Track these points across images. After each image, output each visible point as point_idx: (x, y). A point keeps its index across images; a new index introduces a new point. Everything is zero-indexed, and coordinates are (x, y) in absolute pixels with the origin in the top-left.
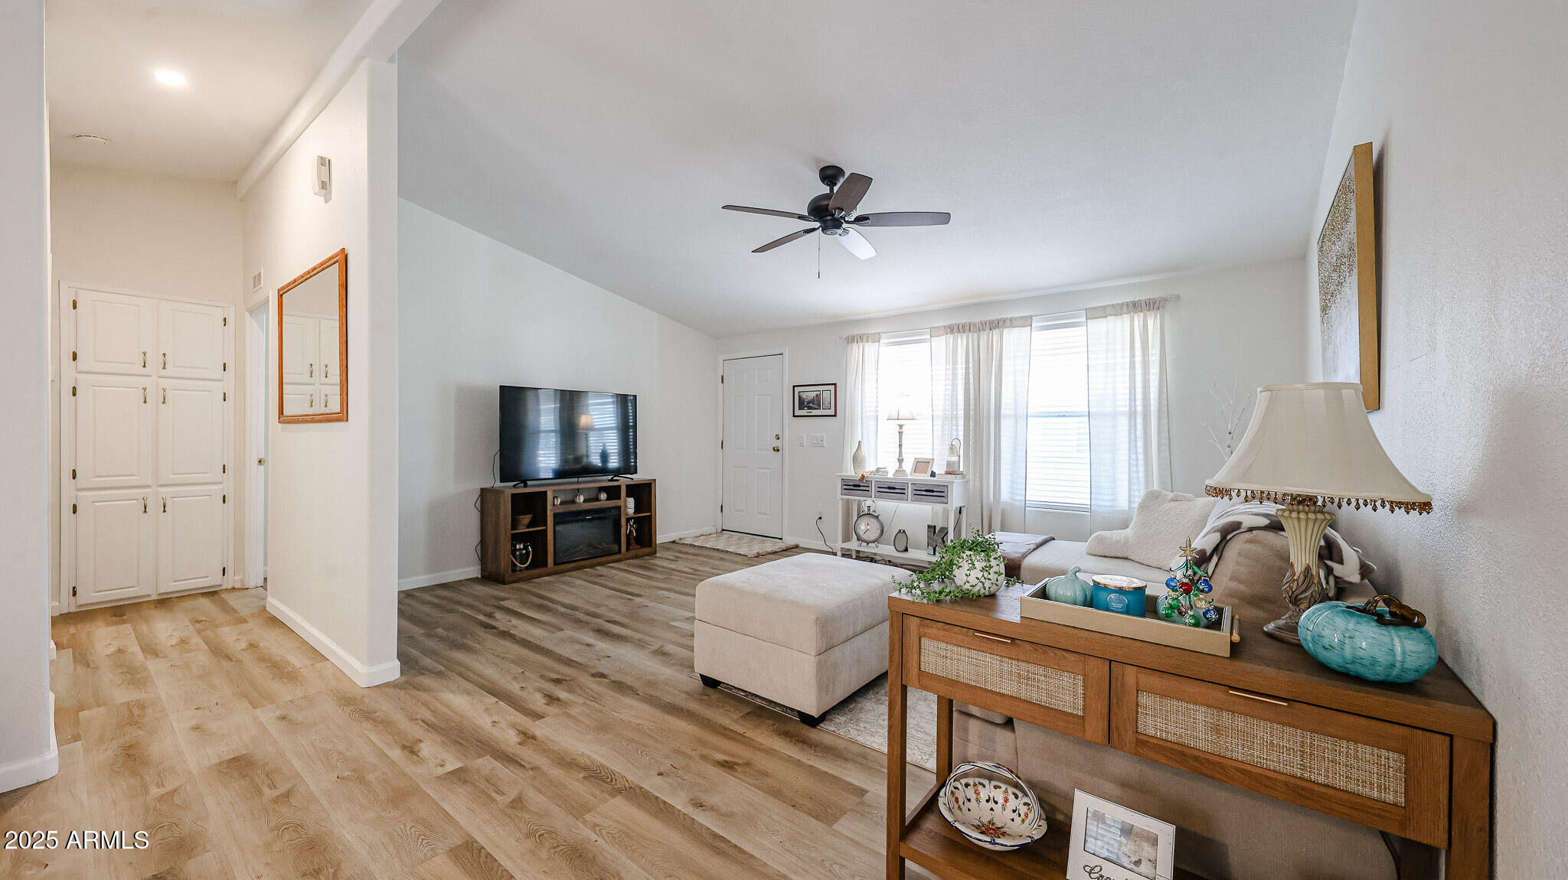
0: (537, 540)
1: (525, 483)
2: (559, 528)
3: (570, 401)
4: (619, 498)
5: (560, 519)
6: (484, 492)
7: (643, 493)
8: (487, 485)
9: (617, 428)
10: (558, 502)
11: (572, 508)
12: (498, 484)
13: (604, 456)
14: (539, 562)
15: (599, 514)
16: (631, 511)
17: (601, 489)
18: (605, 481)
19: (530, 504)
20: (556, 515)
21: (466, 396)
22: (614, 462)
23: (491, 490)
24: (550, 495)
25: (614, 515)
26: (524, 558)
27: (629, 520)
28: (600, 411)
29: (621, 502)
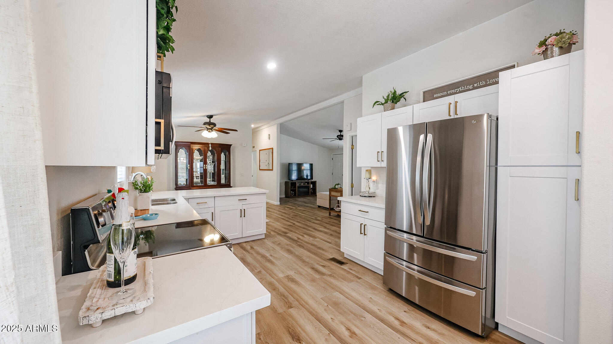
0: (294, 191)
1: (292, 181)
2: (299, 189)
3: (299, 165)
5: (299, 187)
6: (286, 182)
7: (314, 183)
9: (310, 170)
10: (298, 184)
11: (301, 185)
12: (288, 181)
13: (307, 176)
14: (295, 195)
15: (305, 187)
16: (312, 187)
17: (306, 182)
18: (306, 181)
19: (293, 184)
20: (298, 187)
22: (309, 178)
23: (287, 182)
24: (297, 183)
25: (308, 187)
26: (292, 194)
27: (311, 189)
28: (306, 167)
29: (310, 185)
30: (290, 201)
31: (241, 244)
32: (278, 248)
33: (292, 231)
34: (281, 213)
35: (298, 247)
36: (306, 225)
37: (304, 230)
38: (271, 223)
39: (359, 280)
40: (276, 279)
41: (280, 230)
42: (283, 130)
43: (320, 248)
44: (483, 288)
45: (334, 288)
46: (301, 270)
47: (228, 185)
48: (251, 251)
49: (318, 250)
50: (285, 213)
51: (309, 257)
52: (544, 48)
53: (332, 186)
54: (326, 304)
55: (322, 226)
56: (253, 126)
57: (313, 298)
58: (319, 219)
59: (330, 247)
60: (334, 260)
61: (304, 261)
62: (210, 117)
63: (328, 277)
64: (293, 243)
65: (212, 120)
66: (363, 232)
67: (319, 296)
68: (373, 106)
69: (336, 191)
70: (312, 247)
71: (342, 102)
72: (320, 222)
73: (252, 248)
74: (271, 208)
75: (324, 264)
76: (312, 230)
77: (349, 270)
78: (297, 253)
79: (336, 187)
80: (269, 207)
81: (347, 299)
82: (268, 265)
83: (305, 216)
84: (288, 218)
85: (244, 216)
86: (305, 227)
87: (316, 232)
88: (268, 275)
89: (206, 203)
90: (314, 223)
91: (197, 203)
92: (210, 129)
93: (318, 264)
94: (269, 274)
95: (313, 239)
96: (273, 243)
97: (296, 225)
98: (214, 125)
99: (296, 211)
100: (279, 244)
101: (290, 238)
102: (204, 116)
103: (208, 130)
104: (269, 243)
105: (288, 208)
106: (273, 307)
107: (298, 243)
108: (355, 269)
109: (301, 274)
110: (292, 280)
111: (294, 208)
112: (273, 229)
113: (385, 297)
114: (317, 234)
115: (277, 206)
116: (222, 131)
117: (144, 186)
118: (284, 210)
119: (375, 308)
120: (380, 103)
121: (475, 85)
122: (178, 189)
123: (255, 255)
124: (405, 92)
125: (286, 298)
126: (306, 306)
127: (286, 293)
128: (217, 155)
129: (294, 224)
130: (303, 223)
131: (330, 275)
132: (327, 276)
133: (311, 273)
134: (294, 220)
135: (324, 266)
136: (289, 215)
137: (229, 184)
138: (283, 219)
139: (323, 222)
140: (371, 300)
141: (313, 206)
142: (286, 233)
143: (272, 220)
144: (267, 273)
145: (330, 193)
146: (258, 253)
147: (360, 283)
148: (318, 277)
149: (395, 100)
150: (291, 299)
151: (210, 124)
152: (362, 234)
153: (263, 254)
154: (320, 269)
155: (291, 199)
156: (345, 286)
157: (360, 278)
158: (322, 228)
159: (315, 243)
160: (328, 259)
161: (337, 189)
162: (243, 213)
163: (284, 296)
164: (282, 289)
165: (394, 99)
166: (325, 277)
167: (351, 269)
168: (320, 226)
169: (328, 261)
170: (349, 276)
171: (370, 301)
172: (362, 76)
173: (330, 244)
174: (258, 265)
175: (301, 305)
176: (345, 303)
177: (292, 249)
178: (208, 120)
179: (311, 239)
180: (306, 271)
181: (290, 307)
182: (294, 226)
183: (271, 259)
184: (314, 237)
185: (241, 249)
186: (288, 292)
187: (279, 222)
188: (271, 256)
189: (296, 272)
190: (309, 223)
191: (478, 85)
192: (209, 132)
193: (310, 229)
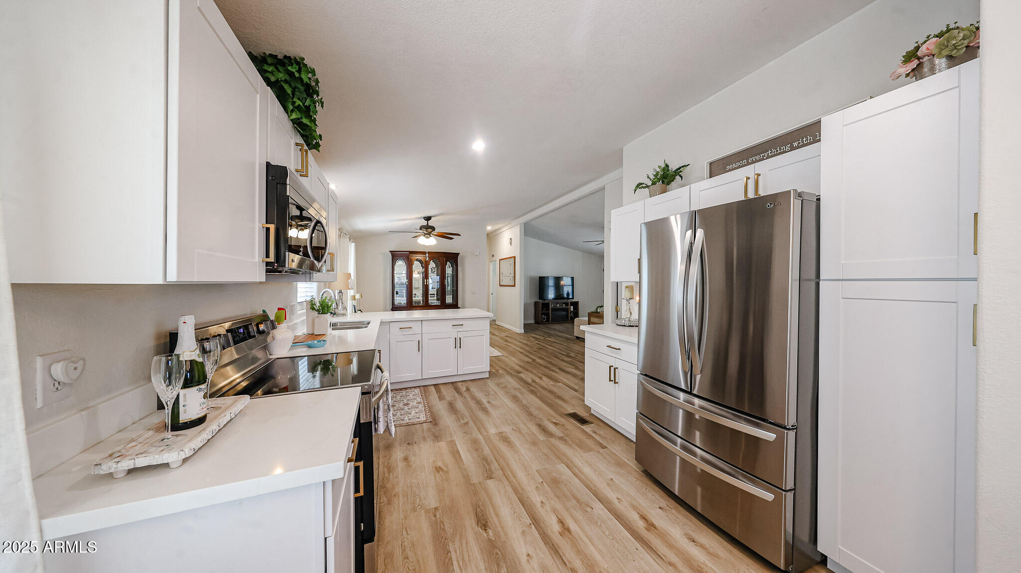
0: (547, 315)
1: (544, 300)
2: (553, 312)
3: (558, 280)
4: (568, 305)
7: (576, 305)
8: (536, 301)
9: (571, 285)
10: (553, 306)
11: (556, 306)
12: (539, 301)
13: (568, 294)
14: (547, 320)
15: (563, 310)
16: (572, 310)
17: (564, 303)
18: (565, 301)
19: (546, 306)
20: (552, 309)
21: (532, 279)
22: (569, 296)
23: (537, 302)
24: (550, 304)
25: (567, 310)
26: (544, 319)
27: (571, 312)
28: (566, 281)
29: (569, 307)
30: (539, 329)
31: (455, 384)
32: (501, 393)
33: (527, 370)
34: (521, 344)
35: (530, 394)
36: (550, 363)
37: (547, 370)
38: (503, 358)
39: (601, 450)
40: (484, 435)
41: (512, 368)
42: (529, 231)
43: (559, 398)
44: (787, 489)
45: (561, 457)
46: (522, 426)
47: (454, 306)
48: (466, 394)
49: (554, 400)
50: (526, 345)
51: (539, 409)
52: (914, 64)
53: (593, 310)
54: (541, 480)
55: (574, 366)
56: (489, 228)
57: (525, 468)
58: (571, 355)
59: (573, 397)
60: (574, 416)
61: (530, 414)
62: (428, 219)
63: (558, 440)
64: (524, 387)
65: (431, 223)
66: (612, 378)
67: (535, 466)
68: (635, 191)
69: (598, 316)
70: (549, 395)
71: (603, 189)
72: (570, 359)
73: (468, 389)
74: (511, 338)
75: (557, 420)
76: (557, 370)
77: (591, 433)
78: (525, 402)
79: (599, 310)
80: (509, 335)
81: (574, 477)
82: (481, 415)
83: (553, 350)
84: (528, 351)
85: (460, 347)
86: (549, 365)
87: (562, 373)
88: (475, 428)
89: (411, 328)
90: (563, 360)
91: (400, 328)
92: (427, 234)
93: (549, 419)
94: (478, 428)
95: (553, 383)
96: (498, 385)
97: (536, 363)
98: (433, 228)
99: (543, 343)
100: (505, 387)
101: (521, 380)
102: (421, 218)
103: (426, 236)
104: (491, 384)
105: (534, 338)
106: (467, 474)
107: (531, 388)
108: (601, 433)
109: (520, 432)
110: (505, 439)
111: (542, 338)
112: (504, 366)
113: (634, 480)
114: (561, 376)
115: (520, 334)
116: (444, 236)
117: (321, 305)
118: (528, 340)
119: (612, 496)
120: (644, 185)
121: (795, 144)
122: (394, 309)
123: (469, 399)
124: (683, 167)
125: (488, 464)
126: (513, 479)
127: (491, 458)
128: (441, 268)
129: (534, 360)
130: (548, 359)
131: (561, 438)
132: (556, 439)
133: (535, 432)
134: (534, 355)
135: (556, 424)
136: (532, 348)
137: (455, 304)
138: (522, 353)
139: (576, 360)
140: (611, 483)
141: (570, 337)
142: (520, 373)
143: (506, 354)
144: (476, 426)
145: (589, 318)
146: (474, 398)
147: (602, 455)
148: (542, 439)
149: (667, 179)
150: (495, 466)
151: (427, 227)
152: (612, 381)
153: (479, 399)
154: (549, 428)
155: (541, 326)
156: (579, 458)
157: (604, 447)
158: (572, 368)
159: (555, 389)
160: (566, 414)
161: (599, 313)
162: (458, 343)
163: (486, 461)
164: (487, 451)
165: (664, 178)
166: (552, 440)
167: (595, 433)
168: (570, 366)
169: (565, 416)
170: (589, 442)
171: (608, 484)
172: (623, 148)
173: (576, 393)
174: (467, 414)
175: (506, 476)
176: (570, 483)
177: (519, 395)
178: (425, 223)
179: (551, 383)
180: (529, 428)
181: (489, 477)
182: (533, 363)
183: (488, 407)
184: (557, 381)
185: (453, 390)
186: (494, 456)
187: (514, 356)
188: (489, 402)
189: (515, 428)
190: (556, 361)
191: (799, 143)
192: (427, 237)
193: (554, 369)
